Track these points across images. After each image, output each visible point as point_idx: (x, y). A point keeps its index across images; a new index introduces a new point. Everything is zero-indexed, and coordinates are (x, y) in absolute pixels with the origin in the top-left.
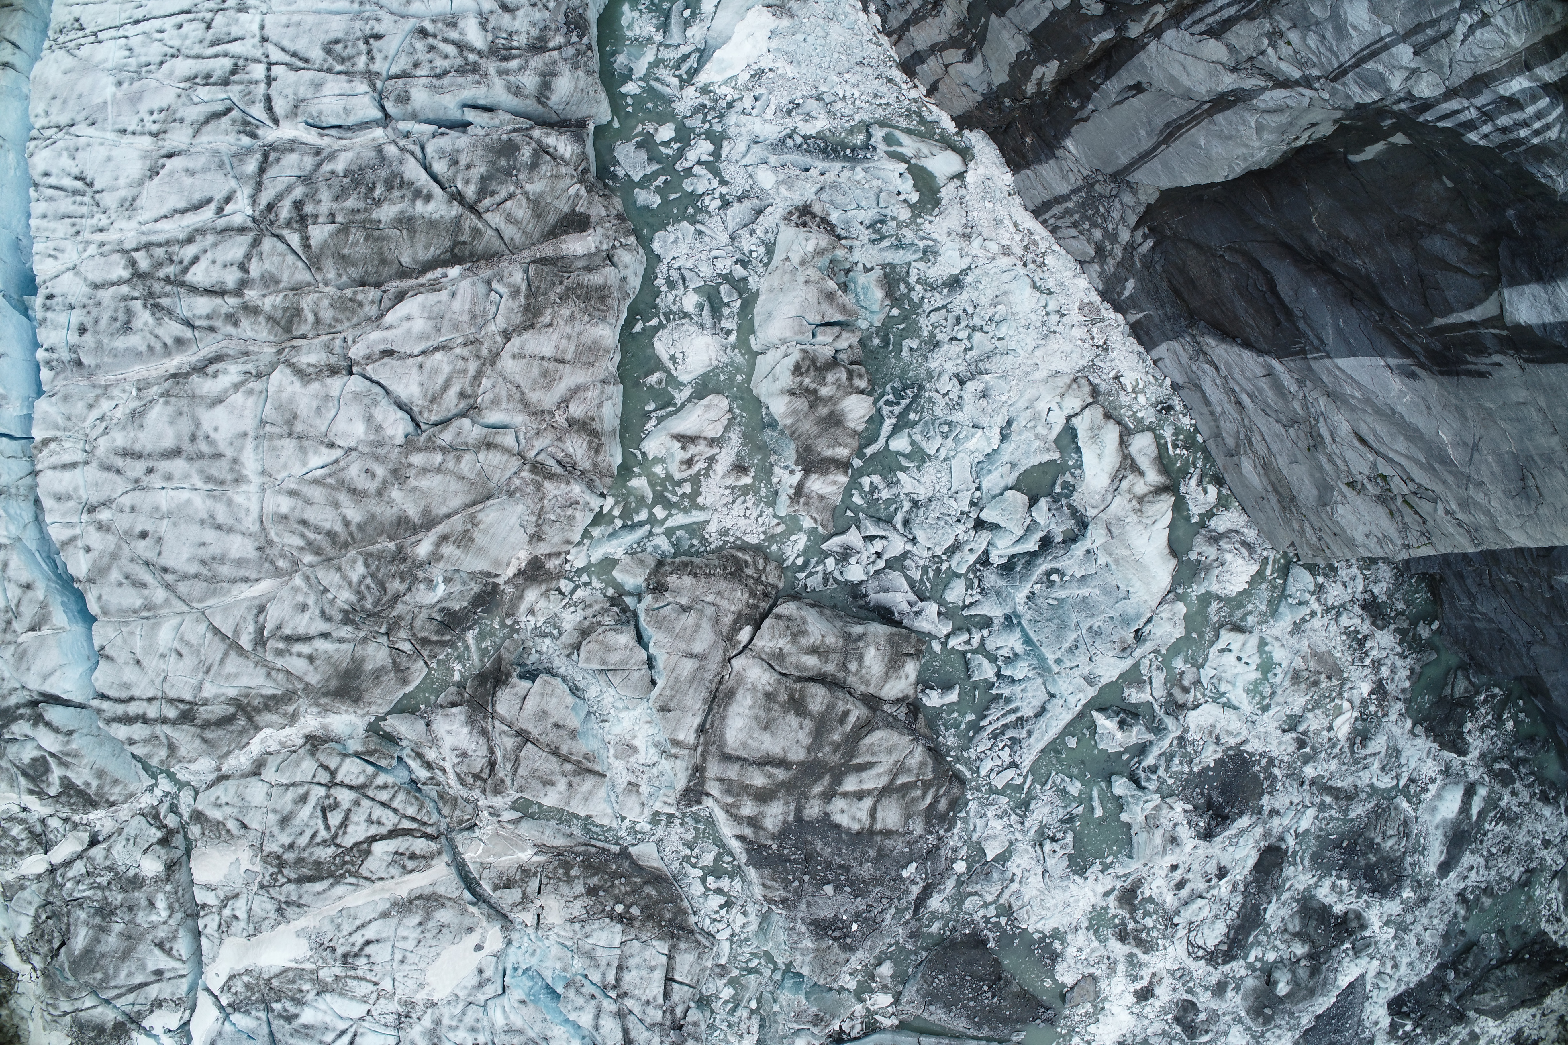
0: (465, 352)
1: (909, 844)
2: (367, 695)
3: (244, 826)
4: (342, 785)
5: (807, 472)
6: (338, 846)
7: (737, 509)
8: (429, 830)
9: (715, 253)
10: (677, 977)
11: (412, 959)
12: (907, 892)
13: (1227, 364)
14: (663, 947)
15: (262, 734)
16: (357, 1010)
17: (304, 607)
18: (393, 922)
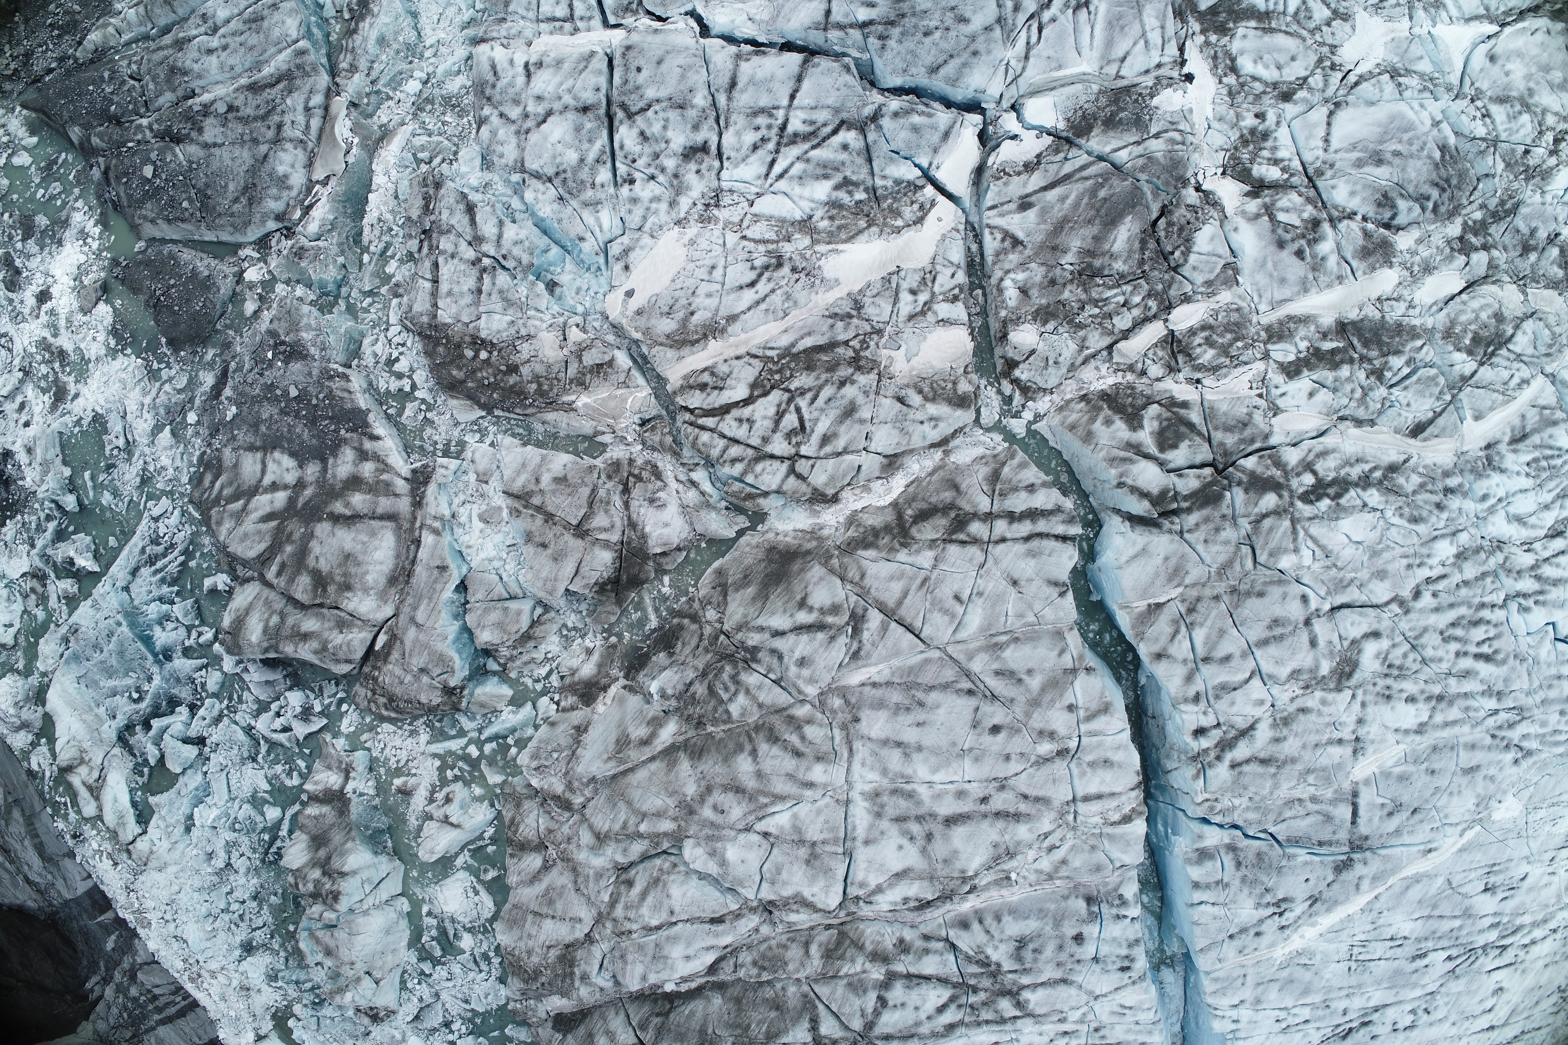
0: (628, 926)
1: (234, 438)
2: (761, 556)
3: (901, 400)
4: (782, 459)
5: (341, 792)
6: (787, 390)
7: (403, 756)
8: (687, 416)
9: (450, 984)
10: (428, 285)
11: (702, 273)
12: (235, 388)
13: (16, 885)
14: (444, 316)
15: (888, 500)
16: (764, 206)
17: (802, 662)
18: (723, 312)
